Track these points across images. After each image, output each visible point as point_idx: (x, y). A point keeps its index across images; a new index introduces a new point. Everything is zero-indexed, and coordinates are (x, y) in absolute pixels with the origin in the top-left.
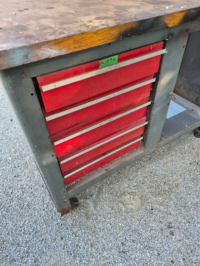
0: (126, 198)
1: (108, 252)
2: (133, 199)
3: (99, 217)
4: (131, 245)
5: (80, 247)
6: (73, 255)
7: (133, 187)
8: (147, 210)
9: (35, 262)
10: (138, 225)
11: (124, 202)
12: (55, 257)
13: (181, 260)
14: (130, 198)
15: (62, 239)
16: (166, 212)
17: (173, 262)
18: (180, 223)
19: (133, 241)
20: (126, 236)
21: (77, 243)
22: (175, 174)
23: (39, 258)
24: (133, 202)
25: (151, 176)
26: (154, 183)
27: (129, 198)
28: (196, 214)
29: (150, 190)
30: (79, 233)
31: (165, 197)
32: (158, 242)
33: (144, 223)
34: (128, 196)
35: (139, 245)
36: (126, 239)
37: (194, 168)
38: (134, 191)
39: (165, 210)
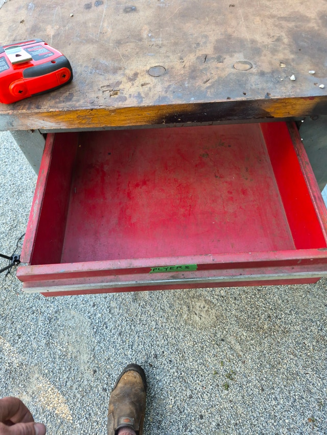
0: (198, 304)
1: (134, 353)
2: (207, 311)
3: (148, 307)
4: (165, 365)
5: (106, 327)
6: (95, 330)
7: (218, 295)
8: (215, 336)
9: (56, 312)
10: (189, 347)
11: (191, 308)
12: (77, 320)
13: (214, 424)
14: (204, 307)
15: (94, 306)
16: (239, 356)
17: (202, 417)
18: (248, 382)
19: (170, 361)
20: (166, 350)
21: (106, 320)
22: (297, 313)
23: (61, 311)
24: (204, 315)
25: (255, 295)
26: (251, 308)
27: (202, 306)
28: (283, 387)
29: (239, 314)
30: (116, 311)
31: (253, 335)
32: (200, 383)
33: (200, 349)
34: (203, 304)
35: (174, 370)
36: (163, 352)
38: (215, 301)
39: (241, 353)
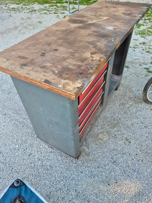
0: (100, 136)
1: (108, 166)
2: (104, 135)
3: (93, 152)
4: (116, 157)
5: (93, 172)
6: (92, 177)
7: (100, 129)
8: (113, 137)
9: (76, 191)
10: (113, 146)
11: (101, 139)
12: (84, 183)
13: (140, 152)
14: (102, 135)
15: (82, 173)
16: (122, 134)
17: (137, 154)
18: (130, 136)
19: (116, 155)
20: (111, 154)
21: (91, 170)
22: (116, 113)
23: (76, 188)
24: (105, 137)
25: (105, 119)
26: (109, 122)
27: (102, 136)
28: (135, 128)
29: (109, 127)
30: (89, 165)
31: (117, 127)
32: (126, 149)
33: (116, 144)
35: (119, 155)
36: (112, 155)
37: (122, 107)
38: (102, 131)
39: (121, 133)
